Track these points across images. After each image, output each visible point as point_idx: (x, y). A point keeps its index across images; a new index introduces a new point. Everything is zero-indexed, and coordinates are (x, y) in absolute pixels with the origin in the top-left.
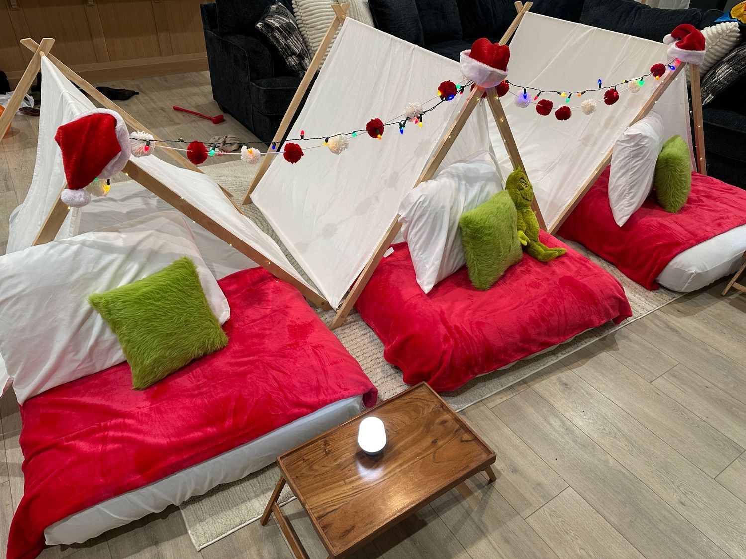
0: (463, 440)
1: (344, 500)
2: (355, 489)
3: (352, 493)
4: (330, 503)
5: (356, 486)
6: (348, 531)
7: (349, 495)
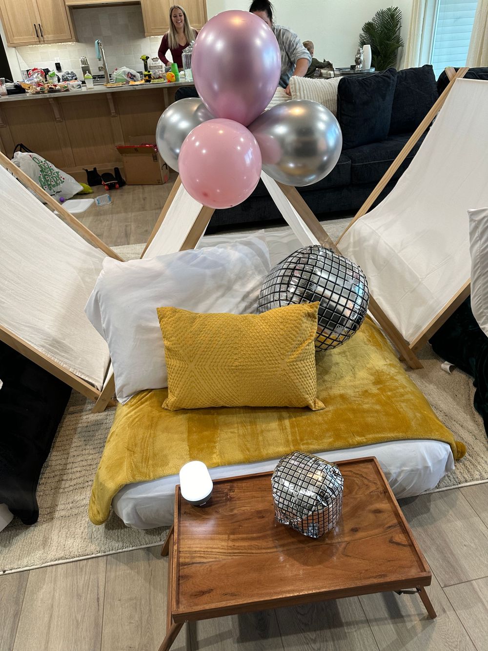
0: (394, 541)
1: (218, 556)
2: (235, 549)
3: (230, 551)
4: (202, 553)
5: (238, 546)
6: (204, 593)
7: (225, 553)
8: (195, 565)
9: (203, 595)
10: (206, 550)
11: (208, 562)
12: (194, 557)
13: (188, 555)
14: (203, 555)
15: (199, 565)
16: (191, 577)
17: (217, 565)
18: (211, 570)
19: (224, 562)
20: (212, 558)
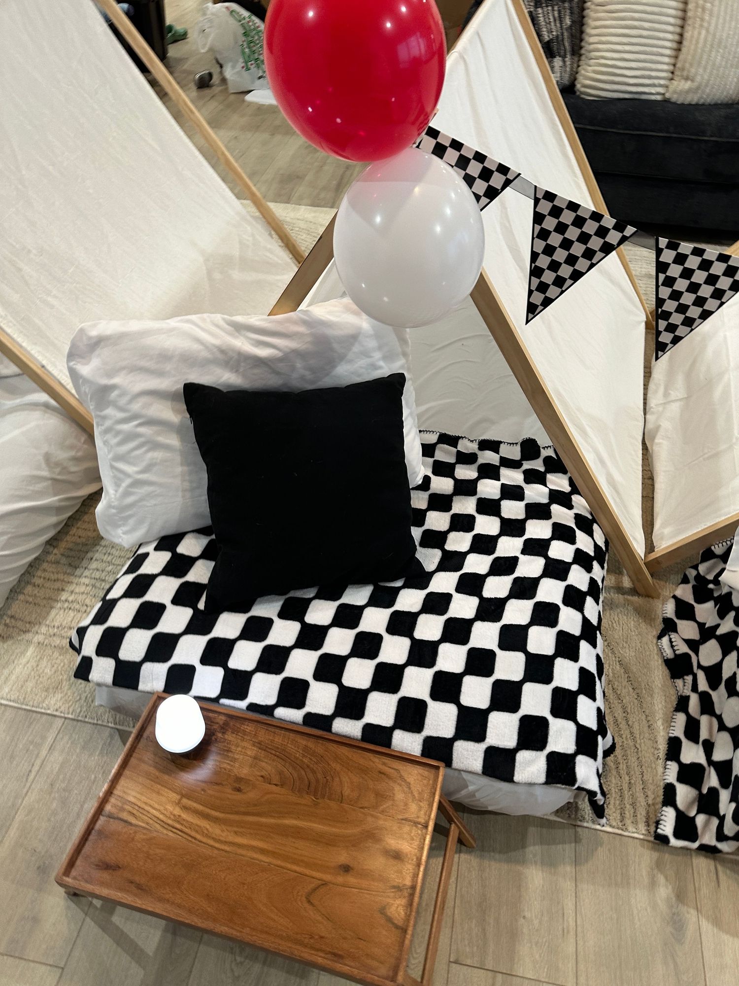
4: (137, 808)
5: (184, 820)
6: (108, 866)
7: (163, 822)
8: (118, 822)
9: (106, 869)
10: (143, 806)
11: (137, 826)
12: (124, 810)
13: (120, 804)
15: (123, 824)
16: (105, 837)
17: (144, 834)
19: (155, 834)
20: (144, 822)
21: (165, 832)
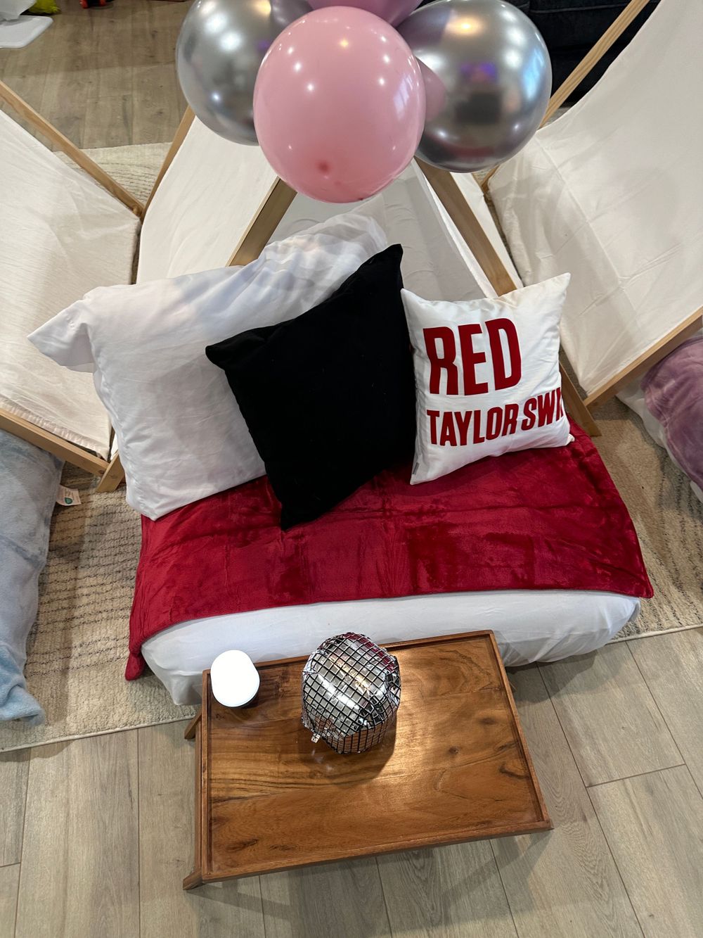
0: (506, 769)
1: (264, 788)
2: (289, 777)
3: (281, 780)
4: (243, 782)
5: (293, 773)
6: (245, 845)
7: (275, 783)
8: (232, 801)
9: (244, 848)
10: (248, 777)
11: (252, 797)
12: (231, 789)
13: (223, 785)
14: (243, 786)
15: (238, 802)
16: (228, 820)
17: (264, 801)
18: (255, 810)
19: (273, 797)
20: (257, 792)
21: (281, 790)
